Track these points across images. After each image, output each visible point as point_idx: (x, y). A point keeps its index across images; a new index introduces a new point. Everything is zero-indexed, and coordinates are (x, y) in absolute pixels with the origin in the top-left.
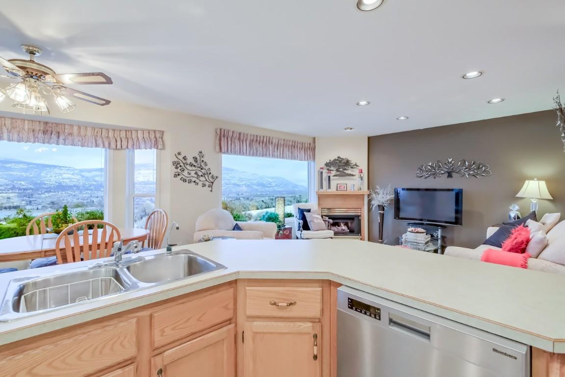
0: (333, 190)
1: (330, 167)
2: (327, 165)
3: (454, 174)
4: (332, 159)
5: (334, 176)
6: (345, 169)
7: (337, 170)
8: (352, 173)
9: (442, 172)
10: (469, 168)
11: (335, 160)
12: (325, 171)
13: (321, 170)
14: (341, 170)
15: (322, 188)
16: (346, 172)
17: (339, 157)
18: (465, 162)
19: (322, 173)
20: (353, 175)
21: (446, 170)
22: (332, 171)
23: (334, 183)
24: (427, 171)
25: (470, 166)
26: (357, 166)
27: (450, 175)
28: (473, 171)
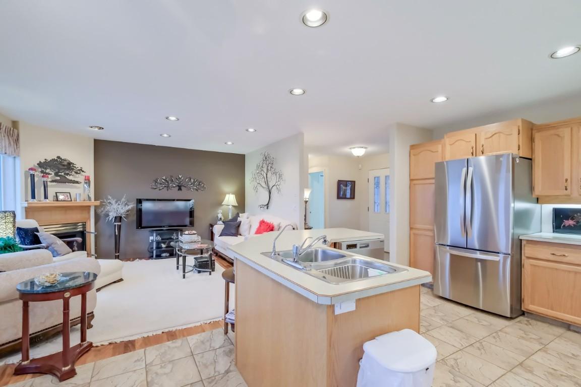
0: (50, 201)
1: (46, 169)
2: (40, 165)
3: (182, 188)
4: (49, 159)
5: (53, 181)
6: (68, 174)
7: (56, 174)
8: (76, 180)
9: (174, 186)
10: (193, 184)
11: (53, 160)
12: (38, 174)
13: (32, 172)
14: (63, 174)
15: (33, 197)
16: (68, 177)
17: (59, 157)
18: (190, 179)
19: (33, 176)
20: (77, 182)
21: (177, 184)
22: (49, 174)
23: (51, 192)
24: (161, 184)
25: (194, 182)
26: (83, 171)
27: (180, 189)
28: (196, 186)
